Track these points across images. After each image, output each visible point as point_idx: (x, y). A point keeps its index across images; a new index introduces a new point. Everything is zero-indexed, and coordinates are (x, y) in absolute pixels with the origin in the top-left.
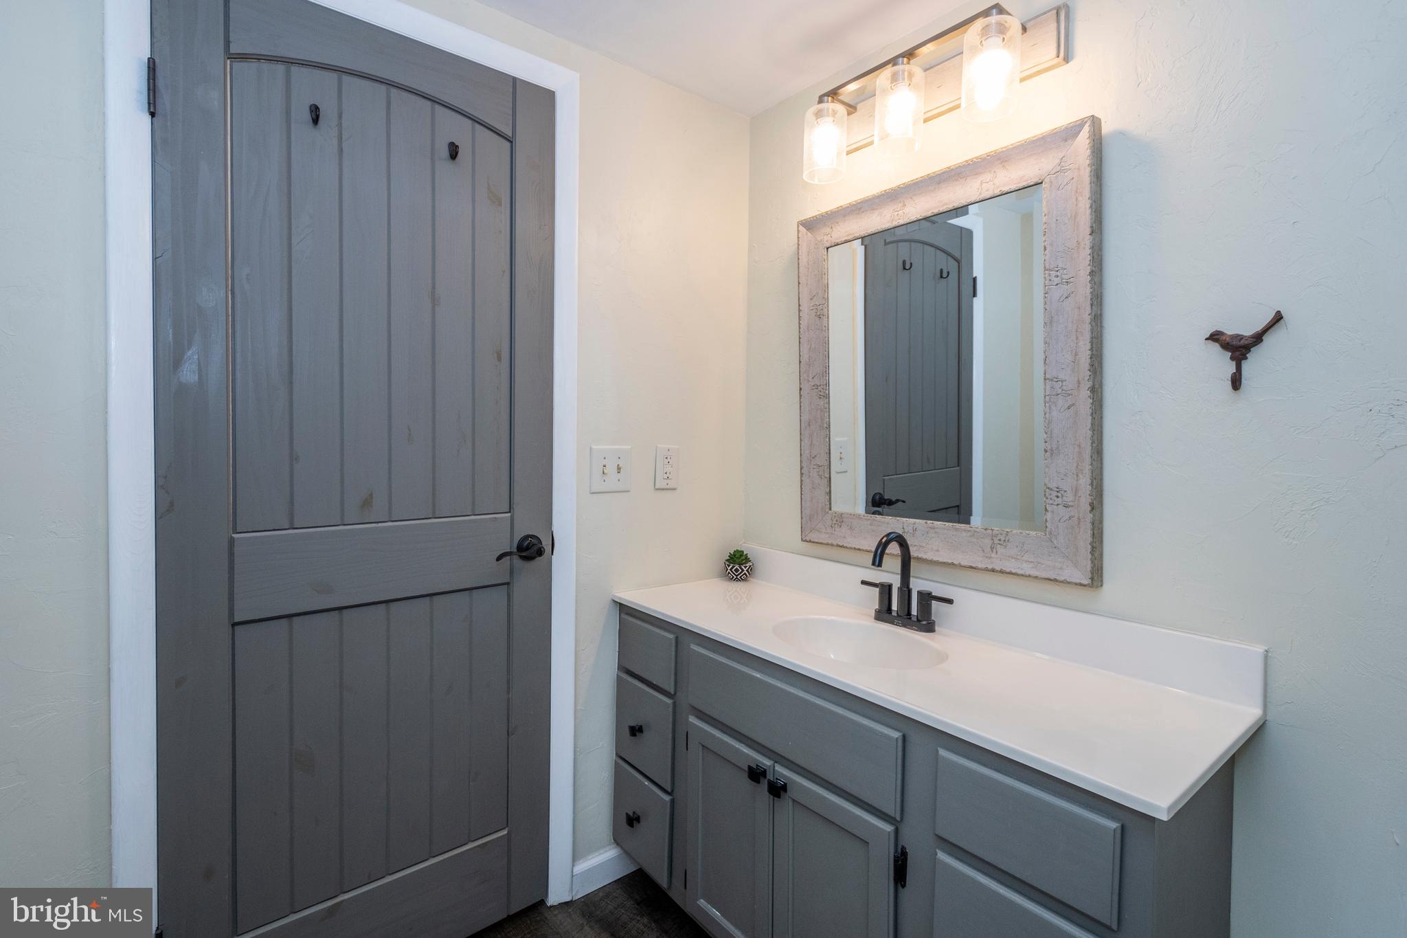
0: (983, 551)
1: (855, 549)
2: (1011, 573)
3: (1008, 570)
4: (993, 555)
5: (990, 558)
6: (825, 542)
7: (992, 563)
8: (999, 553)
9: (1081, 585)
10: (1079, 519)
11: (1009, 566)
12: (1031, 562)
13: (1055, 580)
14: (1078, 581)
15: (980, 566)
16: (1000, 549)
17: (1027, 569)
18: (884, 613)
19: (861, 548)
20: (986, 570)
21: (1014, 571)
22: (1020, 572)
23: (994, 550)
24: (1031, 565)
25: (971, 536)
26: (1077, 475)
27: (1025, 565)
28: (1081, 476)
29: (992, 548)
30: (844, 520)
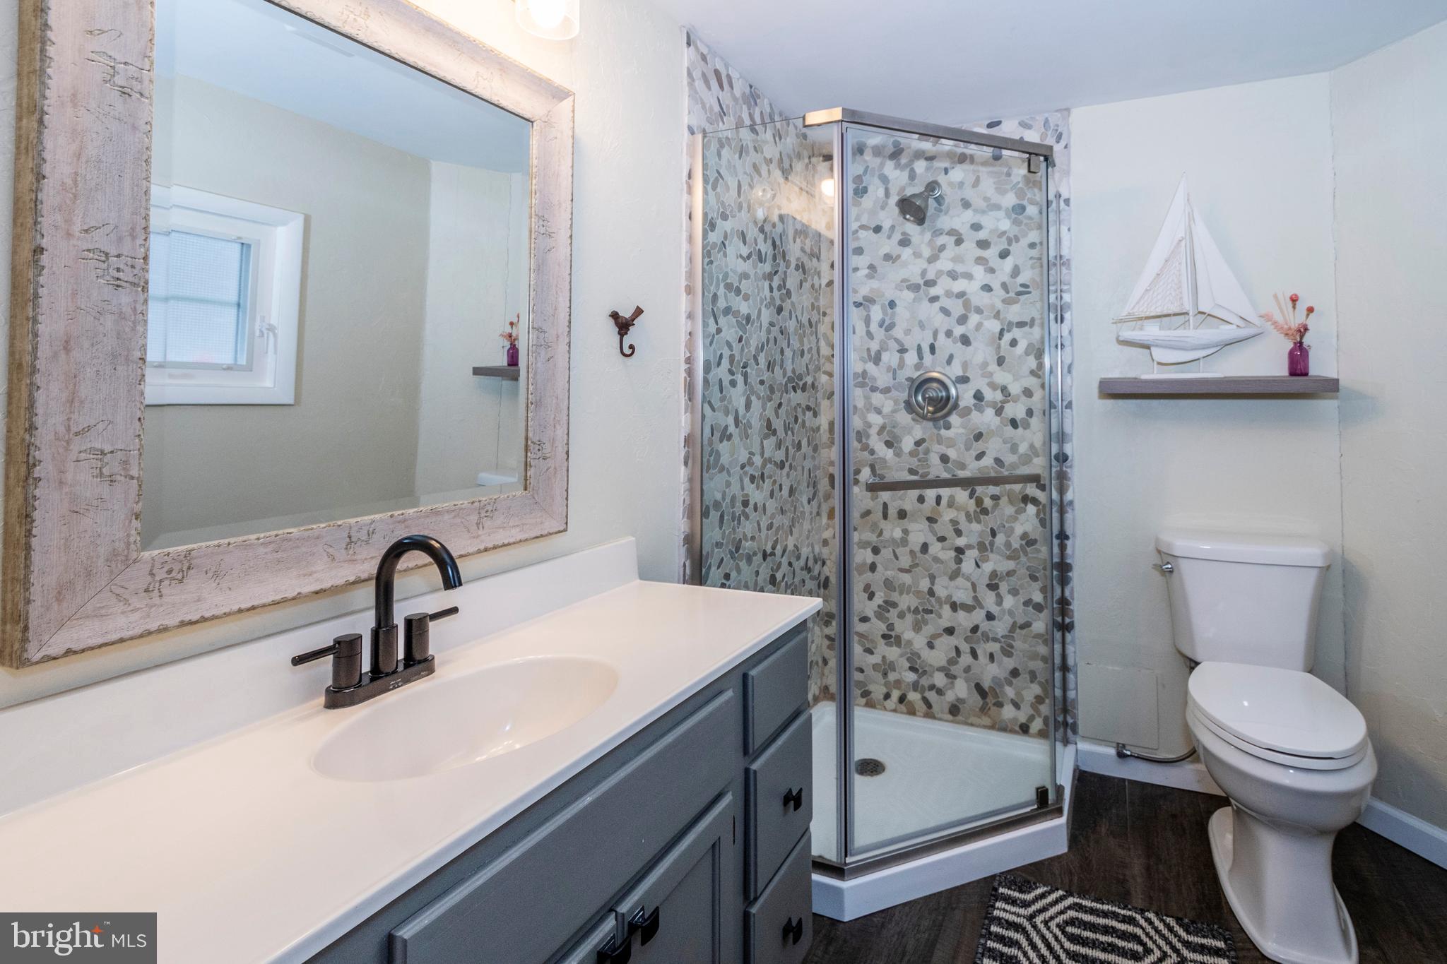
0: (469, 531)
1: (240, 611)
2: (504, 545)
3: (500, 543)
4: (480, 532)
5: (478, 536)
6: (138, 631)
7: (482, 541)
8: (486, 526)
9: (560, 532)
10: (555, 468)
11: (501, 538)
12: (517, 526)
13: (542, 536)
14: (557, 530)
15: (471, 550)
16: (487, 523)
17: (516, 535)
18: (338, 697)
19: (256, 603)
20: (479, 552)
21: (506, 542)
22: (512, 540)
23: (481, 526)
24: (518, 529)
25: (455, 517)
26: (555, 427)
27: (514, 531)
28: (558, 427)
29: (478, 524)
30: (194, 562)
